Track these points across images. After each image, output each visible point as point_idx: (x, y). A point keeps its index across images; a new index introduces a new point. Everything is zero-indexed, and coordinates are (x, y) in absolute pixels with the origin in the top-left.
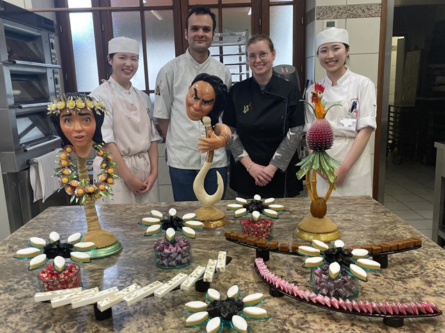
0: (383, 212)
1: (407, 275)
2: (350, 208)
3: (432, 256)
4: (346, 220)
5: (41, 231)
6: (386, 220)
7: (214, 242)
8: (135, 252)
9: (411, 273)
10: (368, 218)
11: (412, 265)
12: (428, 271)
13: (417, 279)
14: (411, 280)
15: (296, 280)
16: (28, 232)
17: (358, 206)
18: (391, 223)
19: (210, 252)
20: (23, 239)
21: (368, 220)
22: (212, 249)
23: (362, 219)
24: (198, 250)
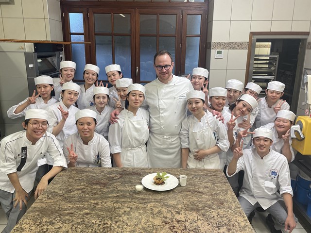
0: (225, 183)
1: (222, 224)
2: (210, 178)
3: (236, 214)
4: (206, 187)
5: (61, 185)
6: (224, 189)
7: (142, 199)
8: (105, 203)
9: (223, 223)
10: (216, 186)
11: (225, 219)
12: (231, 223)
13: (225, 227)
14: (222, 228)
15: (174, 225)
16: (54, 186)
17: (214, 177)
18: (226, 191)
19: (140, 205)
20: (53, 191)
21: (216, 188)
22: (141, 203)
23: (214, 187)
24: (134, 204)
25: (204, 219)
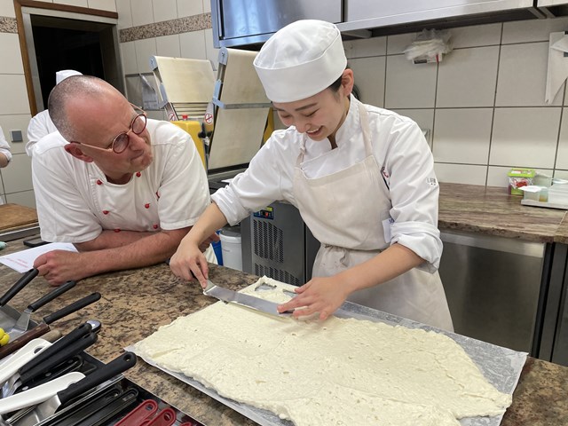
25: (123, 294)
